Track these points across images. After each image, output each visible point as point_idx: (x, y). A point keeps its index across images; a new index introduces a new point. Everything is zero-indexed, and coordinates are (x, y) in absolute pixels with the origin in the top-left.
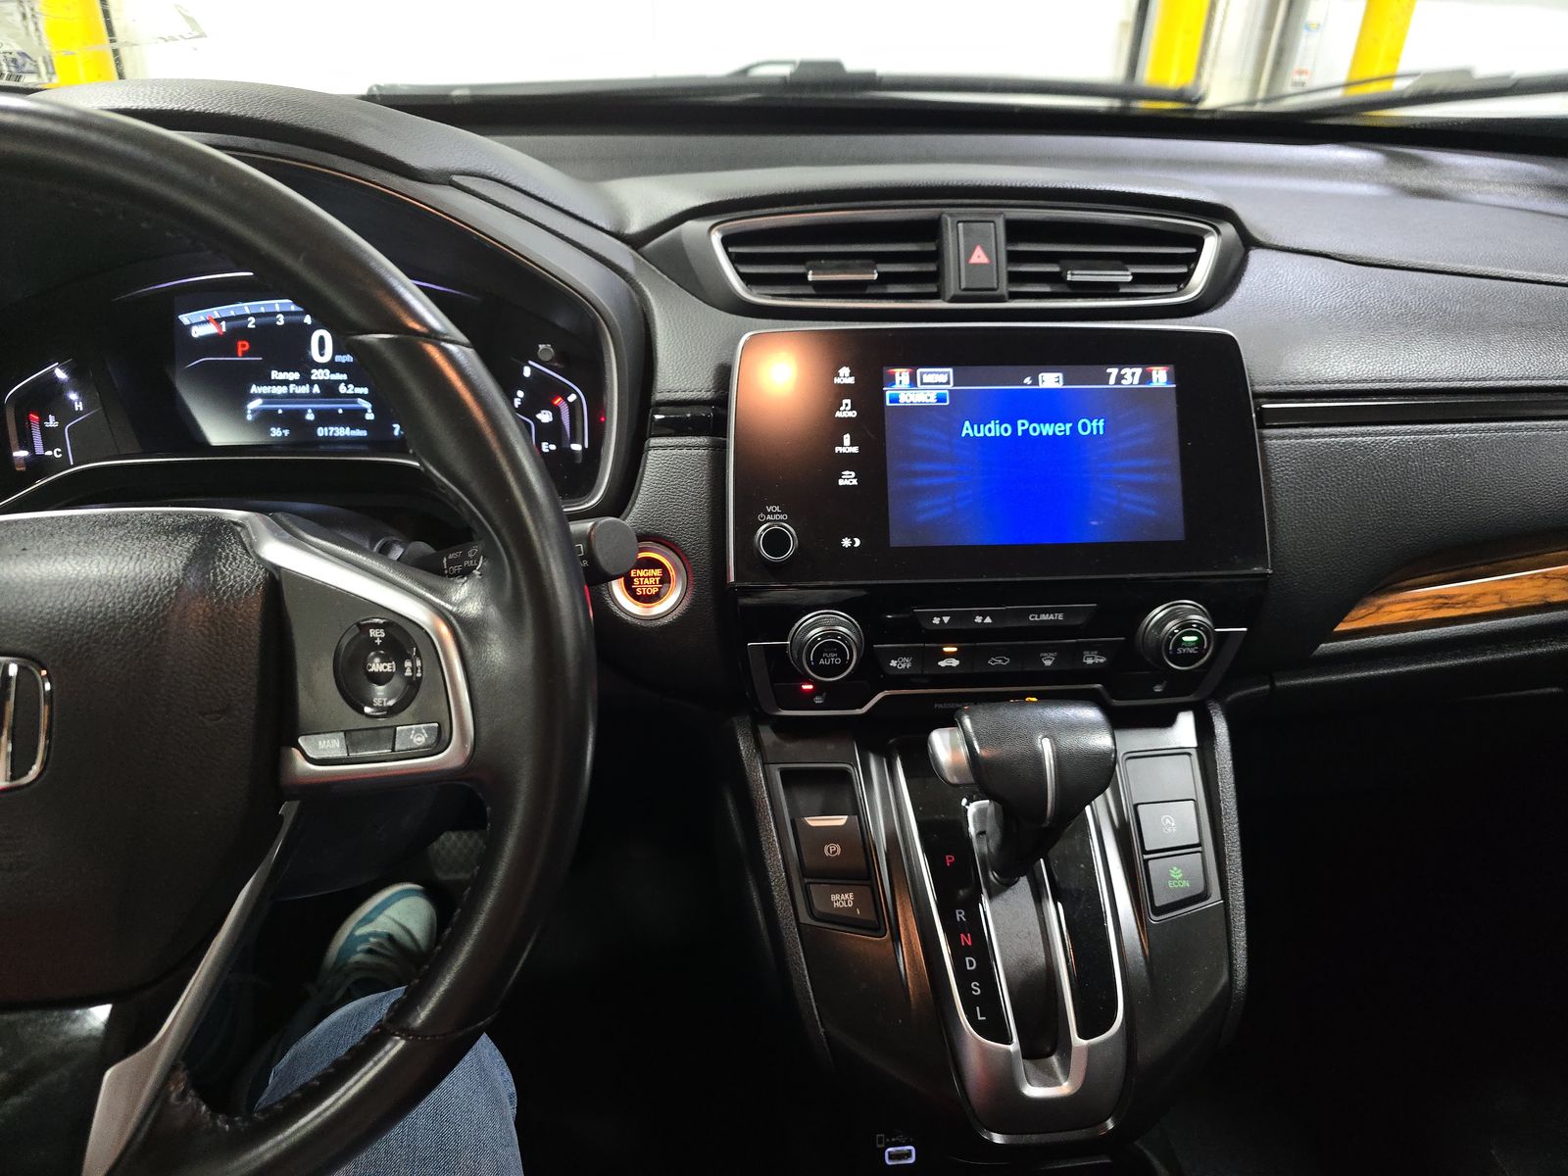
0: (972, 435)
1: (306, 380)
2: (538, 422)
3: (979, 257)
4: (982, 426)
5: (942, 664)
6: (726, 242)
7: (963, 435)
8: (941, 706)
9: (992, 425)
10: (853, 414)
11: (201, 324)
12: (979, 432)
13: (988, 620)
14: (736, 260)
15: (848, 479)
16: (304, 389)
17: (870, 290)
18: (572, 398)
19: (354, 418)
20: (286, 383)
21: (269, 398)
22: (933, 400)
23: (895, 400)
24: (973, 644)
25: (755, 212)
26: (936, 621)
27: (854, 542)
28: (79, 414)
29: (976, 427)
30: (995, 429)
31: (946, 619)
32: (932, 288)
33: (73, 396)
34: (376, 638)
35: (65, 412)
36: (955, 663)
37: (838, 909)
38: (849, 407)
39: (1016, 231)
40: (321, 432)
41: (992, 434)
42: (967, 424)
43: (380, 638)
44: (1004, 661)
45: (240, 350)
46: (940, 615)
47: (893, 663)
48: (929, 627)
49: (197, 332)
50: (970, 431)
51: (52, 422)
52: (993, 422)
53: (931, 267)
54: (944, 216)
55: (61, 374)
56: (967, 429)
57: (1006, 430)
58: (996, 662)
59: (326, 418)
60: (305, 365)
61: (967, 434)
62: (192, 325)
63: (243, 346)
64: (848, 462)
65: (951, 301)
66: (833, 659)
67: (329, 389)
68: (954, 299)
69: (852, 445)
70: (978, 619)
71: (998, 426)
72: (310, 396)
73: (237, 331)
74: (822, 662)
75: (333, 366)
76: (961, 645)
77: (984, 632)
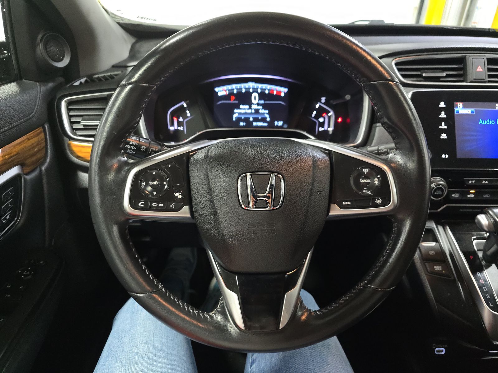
0: (482, 124)
1: (250, 108)
2: (319, 122)
3: (480, 69)
4: (485, 121)
5: (469, 196)
6: (397, 64)
7: (480, 124)
8: (462, 210)
9: (489, 121)
10: (445, 116)
11: (221, 91)
12: (485, 123)
13: (487, 182)
14: (399, 70)
15: (444, 136)
16: (250, 111)
17: (441, 79)
18: (330, 114)
19: (264, 120)
20: (245, 109)
21: (240, 114)
22: (470, 113)
23: (458, 112)
24: (480, 190)
25: (406, 55)
26: (470, 182)
27: (446, 156)
28: (189, 117)
29: (483, 121)
30: (489, 122)
31: (473, 181)
32: (462, 79)
33: (188, 112)
34: (365, 172)
35: (185, 117)
36: (473, 196)
37: (436, 270)
38: (444, 114)
39: (490, 61)
40: (255, 124)
41: (489, 124)
42: (481, 120)
43: (366, 172)
44: (488, 196)
45: (232, 99)
46: (472, 180)
47: (453, 195)
48: (468, 184)
49: (220, 94)
50: (482, 122)
51: (181, 119)
52: (489, 120)
53: (461, 72)
54: (467, 57)
55: (185, 105)
56: (481, 122)
57: (493, 122)
58: (486, 196)
59: (256, 120)
60: (250, 104)
61: (481, 124)
62: (218, 91)
63: (232, 98)
64: (443, 131)
65: (469, 83)
66: (439, 193)
67: (257, 111)
68: (471, 82)
69: (445, 126)
70: (484, 182)
71: (490, 121)
72: (251, 113)
73: (231, 93)
74: (436, 193)
75: (258, 104)
76: (476, 190)
77: (485, 186)
